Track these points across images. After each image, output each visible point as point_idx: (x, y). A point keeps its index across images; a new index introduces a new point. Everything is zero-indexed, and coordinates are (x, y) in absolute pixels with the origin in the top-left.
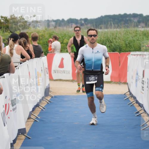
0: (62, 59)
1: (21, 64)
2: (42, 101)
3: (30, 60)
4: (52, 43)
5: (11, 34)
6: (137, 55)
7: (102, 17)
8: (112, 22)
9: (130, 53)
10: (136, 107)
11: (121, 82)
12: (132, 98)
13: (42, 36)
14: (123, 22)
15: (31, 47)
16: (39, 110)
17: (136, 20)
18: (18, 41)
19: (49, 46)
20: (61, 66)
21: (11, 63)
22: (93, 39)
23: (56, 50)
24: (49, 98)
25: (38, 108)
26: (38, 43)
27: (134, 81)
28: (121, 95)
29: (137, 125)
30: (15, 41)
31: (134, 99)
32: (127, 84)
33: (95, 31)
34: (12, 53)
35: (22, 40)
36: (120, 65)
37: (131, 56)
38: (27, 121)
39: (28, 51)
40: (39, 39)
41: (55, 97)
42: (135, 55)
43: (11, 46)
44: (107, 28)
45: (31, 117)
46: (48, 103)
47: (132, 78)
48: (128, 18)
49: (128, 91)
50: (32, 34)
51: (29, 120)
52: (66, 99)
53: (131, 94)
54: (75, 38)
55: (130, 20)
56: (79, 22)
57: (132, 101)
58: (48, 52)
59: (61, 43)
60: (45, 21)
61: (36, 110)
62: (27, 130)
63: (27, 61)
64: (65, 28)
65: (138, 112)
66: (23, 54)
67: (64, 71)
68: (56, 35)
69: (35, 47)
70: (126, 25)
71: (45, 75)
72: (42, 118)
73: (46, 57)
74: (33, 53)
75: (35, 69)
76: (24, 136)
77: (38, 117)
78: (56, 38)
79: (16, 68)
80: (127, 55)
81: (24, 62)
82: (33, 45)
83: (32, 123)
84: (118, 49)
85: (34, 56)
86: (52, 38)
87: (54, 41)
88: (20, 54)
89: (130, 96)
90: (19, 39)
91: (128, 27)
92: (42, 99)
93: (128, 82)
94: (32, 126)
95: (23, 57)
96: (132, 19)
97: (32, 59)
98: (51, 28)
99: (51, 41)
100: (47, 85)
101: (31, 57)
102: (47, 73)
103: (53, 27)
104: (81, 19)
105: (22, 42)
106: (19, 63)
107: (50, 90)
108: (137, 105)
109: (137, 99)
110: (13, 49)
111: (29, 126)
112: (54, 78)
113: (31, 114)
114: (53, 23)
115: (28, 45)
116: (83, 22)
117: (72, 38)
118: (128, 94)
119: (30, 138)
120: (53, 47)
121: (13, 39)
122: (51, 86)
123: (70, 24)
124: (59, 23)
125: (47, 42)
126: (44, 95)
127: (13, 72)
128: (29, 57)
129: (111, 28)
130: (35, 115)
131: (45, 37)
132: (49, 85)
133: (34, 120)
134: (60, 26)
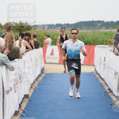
0: (53, 50)
1: (26, 53)
2: (39, 77)
3: (31, 50)
4: (46, 39)
5: (19, 33)
6: (101, 47)
7: (78, 22)
8: (84, 26)
9: (96, 46)
10: (100, 81)
11: (90, 64)
12: (98, 75)
13: (40, 34)
14: (91, 26)
15: (32, 42)
16: (37, 82)
17: (100, 25)
18: (24, 37)
19: (44, 41)
20: (52, 54)
21: (20, 52)
22: (75, 36)
23: (49, 44)
24: (44, 75)
25: (37, 81)
26: (37, 40)
27: (99, 64)
28: (90, 73)
29: (101, 92)
30: (22, 37)
31: (99, 76)
32: (94, 66)
33: (76, 31)
34: (20, 45)
35: (27, 37)
36: (89, 54)
37: (97, 47)
38: (30, 90)
39: (31, 45)
40: (38, 37)
41: (48, 74)
42: (99, 47)
43: (20, 41)
44: (81, 30)
45: (32, 87)
46: (43, 78)
47: (97, 62)
48: (94, 24)
49: (95, 70)
50: (33, 33)
51: (31, 89)
52: (55, 75)
53: (96, 72)
54: (61, 36)
55: (96, 25)
56: (63, 26)
57: (97, 77)
58: (43, 45)
59: (52, 39)
60: (41, 25)
61: (35, 82)
62: (30, 96)
63: (30, 51)
64: (54, 30)
65: (101, 84)
66: (28, 47)
67: (54, 57)
68: (49, 34)
69: (35, 42)
70: (94, 28)
71: (41, 60)
72: (40, 88)
73: (42, 48)
74: (33, 46)
75: (35, 56)
76: (28, 99)
77: (37, 87)
78: (48, 36)
79: (23, 55)
80: (94, 47)
81: (28, 51)
82: (34, 41)
83: (33, 91)
84: (88, 43)
85: (34, 47)
86: (46, 36)
87: (47, 38)
88: (26, 46)
89: (96, 73)
90: (25, 37)
91: (94, 29)
92: (40, 75)
93: (95, 64)
94: (33, 92)
95: (27, 48)
96: (97, 24)
97: (33, 50)
98: (45, 30)
99: (45, 38)
100: (43, 66)
101: (33, 48)
102: (43, 59)
103: (47, 29)
104: (65, 24)
105: (27, 39)
106: (24, 52)
107: (45, 69)
108: (101, 79)
109: (101, 75)
110: (21, 43)
111: (31, 93)
112: (47, 62)
113: (32, 85)
114: (47, 27)
115: (30, 41)
116: (66, 26)
117: (59, 36)
118: (95, 72)
119: (32, 100)
120: (46, 42)
121: (21, 36)
122: (45, 67)
123: (58, 27)
124: (51, 26)
125: (43, 39)
126: (40, 73)
127: (21, 58)
128: (31, 48)
129: (84, 30)
130: (35, 86)
131: (41, 35)
132: (44, 66)
133: (34, 89)
134: (51, 28)
